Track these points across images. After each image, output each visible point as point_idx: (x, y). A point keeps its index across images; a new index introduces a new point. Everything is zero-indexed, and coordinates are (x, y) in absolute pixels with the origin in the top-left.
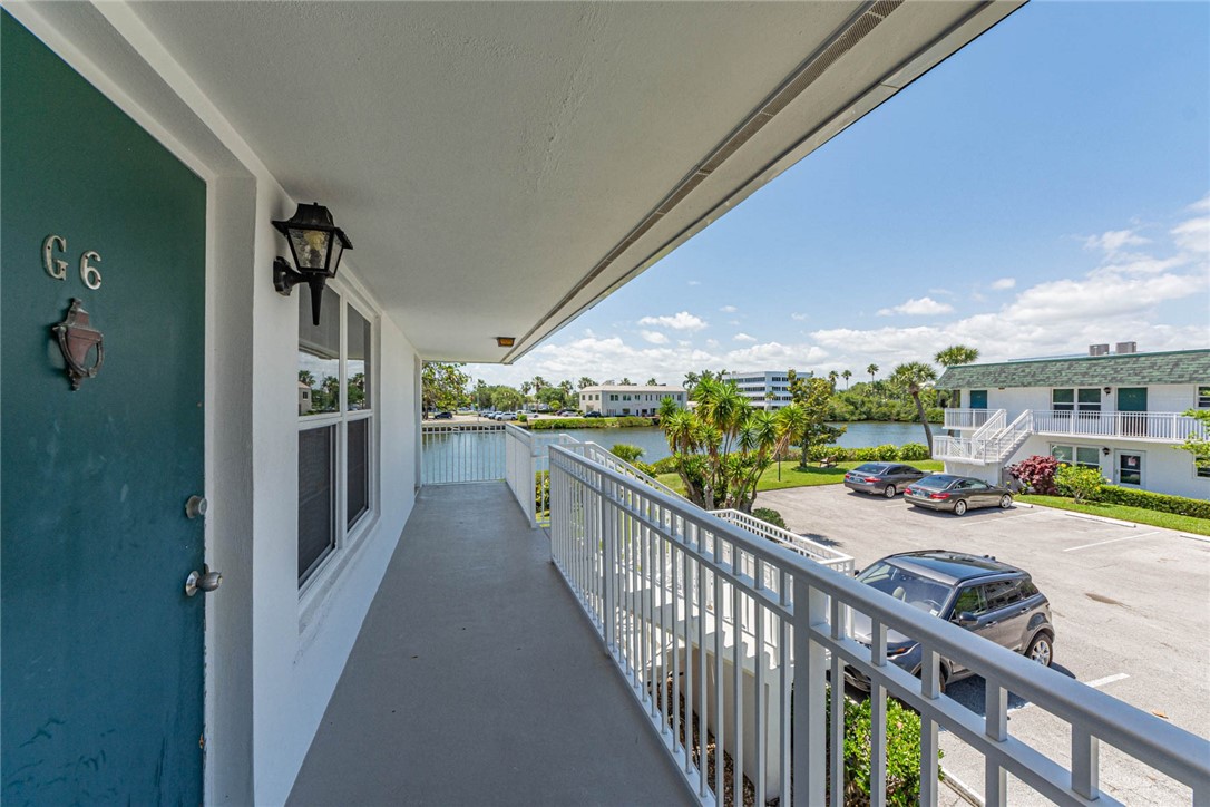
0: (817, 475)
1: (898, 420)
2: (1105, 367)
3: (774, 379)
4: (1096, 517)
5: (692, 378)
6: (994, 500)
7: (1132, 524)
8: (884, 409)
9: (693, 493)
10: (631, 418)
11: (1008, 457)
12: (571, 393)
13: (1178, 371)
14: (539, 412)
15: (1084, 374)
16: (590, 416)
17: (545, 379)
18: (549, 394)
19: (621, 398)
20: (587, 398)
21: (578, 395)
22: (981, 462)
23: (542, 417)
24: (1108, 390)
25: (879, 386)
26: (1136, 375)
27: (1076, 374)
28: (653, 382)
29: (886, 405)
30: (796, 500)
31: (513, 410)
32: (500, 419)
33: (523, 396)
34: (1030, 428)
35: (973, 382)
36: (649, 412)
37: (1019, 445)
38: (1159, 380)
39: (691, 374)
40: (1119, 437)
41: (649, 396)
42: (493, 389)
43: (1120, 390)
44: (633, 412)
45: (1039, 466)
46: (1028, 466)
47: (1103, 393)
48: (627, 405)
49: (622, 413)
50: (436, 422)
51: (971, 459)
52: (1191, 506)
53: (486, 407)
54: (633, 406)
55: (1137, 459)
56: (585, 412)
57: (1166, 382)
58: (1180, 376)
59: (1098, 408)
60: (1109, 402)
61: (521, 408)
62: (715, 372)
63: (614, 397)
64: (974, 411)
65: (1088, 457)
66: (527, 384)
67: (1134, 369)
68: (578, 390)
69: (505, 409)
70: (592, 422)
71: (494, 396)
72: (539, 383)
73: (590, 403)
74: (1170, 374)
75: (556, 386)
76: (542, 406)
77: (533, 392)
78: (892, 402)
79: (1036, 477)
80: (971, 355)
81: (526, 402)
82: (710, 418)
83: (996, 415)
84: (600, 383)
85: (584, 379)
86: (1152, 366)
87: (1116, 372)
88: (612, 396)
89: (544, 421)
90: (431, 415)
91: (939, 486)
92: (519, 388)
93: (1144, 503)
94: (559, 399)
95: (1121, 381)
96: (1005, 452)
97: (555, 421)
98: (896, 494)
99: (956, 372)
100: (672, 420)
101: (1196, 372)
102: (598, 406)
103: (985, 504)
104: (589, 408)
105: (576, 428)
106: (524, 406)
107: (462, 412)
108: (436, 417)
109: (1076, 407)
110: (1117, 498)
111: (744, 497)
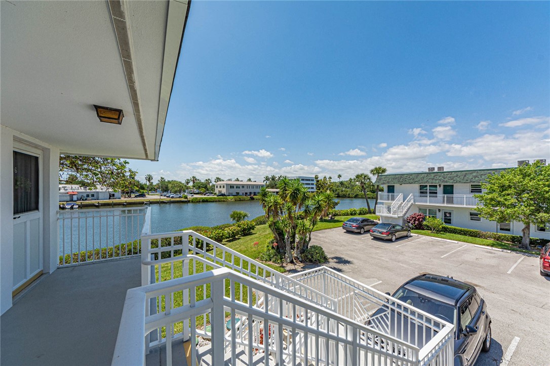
0: (328, 223)
1: (349, 197)
2: (440, 176)
3: (303, 180)
4: (443, 239)
5: (267, 179)
6: (405, 233)
7: (457, 242)
8: (344, 193)
9: (278, 239)
10: (240, 197)
11: (405, 214)
12: (211, 184)
13: (466, 178)
14: (194, 194)
15: (433, 179)
16: (220, 195)
17: (197, 178)
18: (199, 185)
19: (235, 187)
20: (219, 187)
21: (214, 185)
22: (396, 216)
23: (195, 196)
24: (440, 185)
25: (342, 183)
26: (452, 179)
27: (430, 179)
28: (250, 180)
29: (345, 191)
30: (323, 237)
31: (180, 193)
32: (172, 197)
33: (186, 186)
34: (412, 201)
35: (390, 182)
36: (248, 194)
37: (409, 208)
38: (460, 182)
39: (267, 177)
40: (445, 205)
41: (248, 186)
42: (169, 182)
43: (444, 185)
44: (241, 194)
45: (417, 218)
46: (413, 217)
47: (438, 186)
48: (238, 190)
49: (235, 194)
50: (136, 199)
51: (391, 215)
52: (471, 232)
53: (165, 191)
54: (241, 191)
55: (450, 213)
56: (218, 193)
57: (462, 183)
58: (467, 180)
59: (436, 193)
60: (440, 190)
61: (185, 192)
62: (277, 176)
63: (232, 187)
64: (390, 194)
65: (433, 212)
66: (188, 180)
67: (450, 177)
68: (214, 183)
69: (175, 192)
70: (222, 198)
71: (170, 186)
72: (194, 179)
73: (220, 189)
74: (463, 179)
75: (203, 181)
76: (196, 191)
77: (191, 184)
78: (346, 189)
79: (417, 222)
80: (384, 171)
81: (187, 189)
82: (288, 198)
83: (400, 196)
84: (225, 180)
85: (217, 178)
86: (457, 176)
87: (445, 178)
88: (231, 186)
89: (196, 198)
90: (133, 195)
91: (385, 229)
92: (184, 182)
93: (454, 231)
94: (205, 187)
95: (446, 182)
96: (404, 212)
97: (202, 198)
98: (364, 232)
99: (383, 177)
100: (266, 199)
101: (472, 179)
102: (224, 191)
103: (401, 235)
104: (220, 192)
105: (213, 201)
106: (187, 191)
107: (152, 194)
108: (136, 197)
109: (428, 193)
110: (445, 230)
111: (305, 240)
